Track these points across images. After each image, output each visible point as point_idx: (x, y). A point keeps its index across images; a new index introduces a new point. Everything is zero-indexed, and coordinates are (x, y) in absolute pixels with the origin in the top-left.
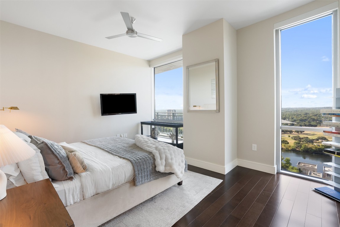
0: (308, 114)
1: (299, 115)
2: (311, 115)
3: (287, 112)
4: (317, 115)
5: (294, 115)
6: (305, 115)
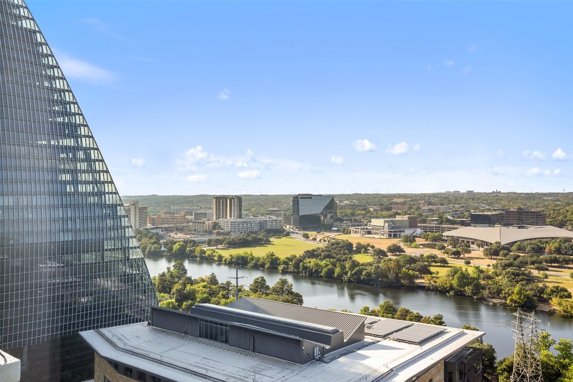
3: (568, 204)
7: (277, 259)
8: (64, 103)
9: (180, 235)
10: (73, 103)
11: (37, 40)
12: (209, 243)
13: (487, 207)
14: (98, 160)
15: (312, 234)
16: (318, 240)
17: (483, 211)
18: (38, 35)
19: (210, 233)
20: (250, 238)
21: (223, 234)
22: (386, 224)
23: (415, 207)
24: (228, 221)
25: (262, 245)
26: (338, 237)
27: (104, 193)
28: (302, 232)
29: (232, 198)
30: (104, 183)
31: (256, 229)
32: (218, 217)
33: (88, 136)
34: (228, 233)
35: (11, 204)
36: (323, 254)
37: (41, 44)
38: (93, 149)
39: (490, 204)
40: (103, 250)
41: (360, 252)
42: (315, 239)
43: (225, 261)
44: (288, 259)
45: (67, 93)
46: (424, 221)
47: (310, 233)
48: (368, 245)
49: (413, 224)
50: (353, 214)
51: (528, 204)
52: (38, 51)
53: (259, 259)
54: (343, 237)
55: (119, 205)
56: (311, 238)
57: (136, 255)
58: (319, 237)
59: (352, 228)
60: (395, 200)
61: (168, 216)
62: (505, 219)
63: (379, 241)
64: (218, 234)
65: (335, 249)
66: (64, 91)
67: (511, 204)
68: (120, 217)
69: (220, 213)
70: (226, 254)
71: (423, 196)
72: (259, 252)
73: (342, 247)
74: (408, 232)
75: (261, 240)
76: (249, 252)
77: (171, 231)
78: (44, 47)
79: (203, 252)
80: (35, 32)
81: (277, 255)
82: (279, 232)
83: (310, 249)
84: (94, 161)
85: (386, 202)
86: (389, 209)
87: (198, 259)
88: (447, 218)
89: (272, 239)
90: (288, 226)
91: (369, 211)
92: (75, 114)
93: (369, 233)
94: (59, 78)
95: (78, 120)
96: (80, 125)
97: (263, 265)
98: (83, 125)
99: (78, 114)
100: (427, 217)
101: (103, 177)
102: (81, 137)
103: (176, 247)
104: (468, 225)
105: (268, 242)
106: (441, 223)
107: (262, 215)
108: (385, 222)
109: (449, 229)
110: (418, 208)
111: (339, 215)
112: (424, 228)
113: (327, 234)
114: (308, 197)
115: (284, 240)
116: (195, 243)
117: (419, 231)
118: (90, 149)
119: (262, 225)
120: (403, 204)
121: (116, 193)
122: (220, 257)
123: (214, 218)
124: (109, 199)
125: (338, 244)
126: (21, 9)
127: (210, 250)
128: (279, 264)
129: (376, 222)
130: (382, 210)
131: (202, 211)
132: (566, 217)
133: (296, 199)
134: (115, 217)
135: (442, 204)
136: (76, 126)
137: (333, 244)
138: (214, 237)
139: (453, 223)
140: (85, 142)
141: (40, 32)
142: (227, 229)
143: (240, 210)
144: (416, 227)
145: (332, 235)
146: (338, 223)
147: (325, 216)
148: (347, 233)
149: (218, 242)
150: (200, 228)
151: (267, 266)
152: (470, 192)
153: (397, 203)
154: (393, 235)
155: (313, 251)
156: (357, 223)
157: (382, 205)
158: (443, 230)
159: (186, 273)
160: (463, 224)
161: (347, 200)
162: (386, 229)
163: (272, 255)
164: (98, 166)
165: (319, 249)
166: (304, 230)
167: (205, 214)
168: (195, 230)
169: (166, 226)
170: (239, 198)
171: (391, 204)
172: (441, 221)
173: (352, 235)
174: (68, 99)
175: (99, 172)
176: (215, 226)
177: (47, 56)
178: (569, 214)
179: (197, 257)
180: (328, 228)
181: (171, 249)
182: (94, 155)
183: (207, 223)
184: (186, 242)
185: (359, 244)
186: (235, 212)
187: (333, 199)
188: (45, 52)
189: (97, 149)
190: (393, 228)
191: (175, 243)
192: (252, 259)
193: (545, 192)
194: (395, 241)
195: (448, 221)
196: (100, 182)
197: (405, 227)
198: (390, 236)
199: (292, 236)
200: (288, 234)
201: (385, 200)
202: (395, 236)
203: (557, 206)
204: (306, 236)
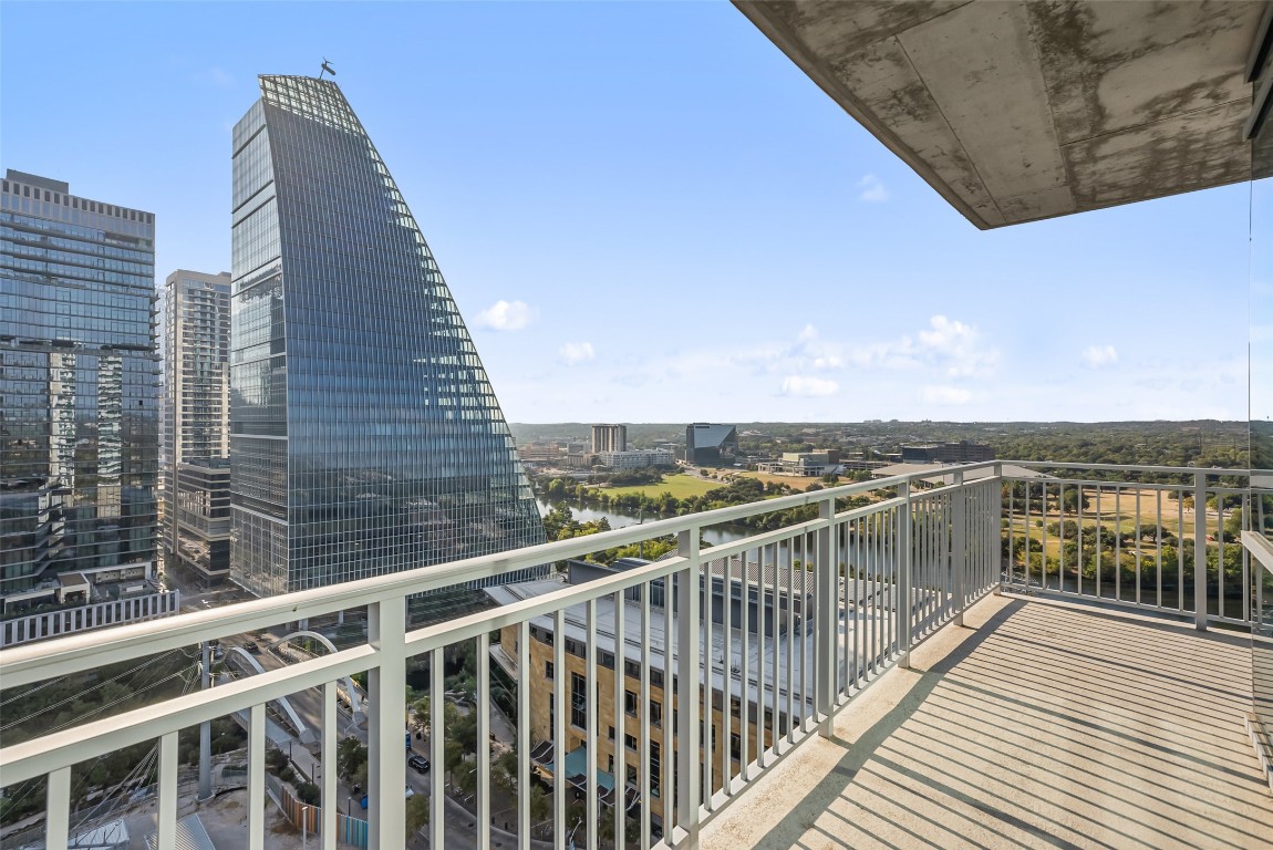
0: (1092, 444)
1: (1062, 448)
2: (1101, 450)
3: (1017, 436)
4: (1121, 448)
5: (1045, 448)
6: (1083, 450)
7: (675, 501)
8: (445, 313)
9: (553, 471)
10: (454, 313)
11: (415, 241)
12: (591, 480)
13: (918, 440)
14: (483, 382)
15: (711, 470)
16: (719, 477)
17: (915, 444)
18: (417, 234)
19: (589, 468)
20: (638, 475)
21: (604, 470)
22: (802, 460)
23: (831, 439)
24: (610, 454)
25: (652, 483)
26: (742, 475)
27: (490, 421)
28: (699, 469)
29: (614, 427)
30: (489, 408)
31: (643, 464)
32: (598, 450)
33: (471, 353)
34: (610, 469)
35: (388, 433)
36: (730, 495)
37: (420, 245)
38: (477, 368)
39: (921, 436)
40: (489, 488)
41: (772, 494)
42: (715, 477)
43: (612, 502)
44: (687, 500)
45: (448, 302)
46: (846, 457)
47: (708, 469)
48: (782, 485)
49: (833, 459)
50: (757, 447)
51: (968, 436)
52: (417, 254)
53: (651, 501)
54: (749, 475)
55: (507, 435)
56: (711, 476)
57: (524, 496)
58: (720, 474)
59: (760, 464)
60: (805, 430)
61: (537, 447)
62: (945, 453)
63: (795, 480)
64: (599, 469)
65: (743, 489)
66: (445, 300)
67: (947, 435)
68: (508, 450)
69: (601, 443)
70: (613, 494)
71: (838, 426)
72: (652, 492)
73: (751, 487)
74: (828, 469)
75: (651, 477)
76: (640, 492)
77: (543, 466)
78: (423, 248)
79: (585, 491)
80: (413, 231)
81: (675, 495)
82: (671, 469)
83: (713, 489)
84: (479, 382)
85: (794, 433)
86: (800, 441)
87: (579, 499)
88: (873, 453)
89: (664, 476)
90: (680, 462)
91: (776, 444)
92: (456, 327)
93: (781, 470)
94: (439, 284)
95: (461, 334)
96: (462, 340)
97: (658, 508)
98: (466, 340)
99: (460, 327)
100: (848, 451)
101: (489, 402)
102: (464, 353)
103: (552, 484)
104: (900, 461)
105: (660, 480)
106: (867, 459)
107: (648, 447)
108: (800, 457)
109: (878, 467)
110: (835, 441)
111: (741, 449)
112: (846, 464)
113: (728, 471)
114: (705, 426)
115: (678, 477)
116: (574, 481)
117: (841, 468)
118: (473, 368)
119: (650, 458)
120: (817, 434)
121: (503, 421)
122: (606, 498)
123: (593, 451)
124: (496, 429)
125: (746, 483)
126: (399, 206)
127: (592, 488)
128: (677, 507)
129: (788, 457)
130: (791, 442)
131: (578, 442)
132: (1017, 452)
133: (691, 428)
134: (502, 449)
135: (863, 436)
136: (459, 341)
137: (739, 484)
138: (595, 473)
139: (881, 458)
140: (469, 361)
141: (418, 231)
142: (609, 463)
143: (625, 442)
144: (838, 463)
145: (737, 472)
146: (740, 458)
147: (724, 450)
148: (753, 470)
149: (601, 479)
150: (575, 461)
151: (663, 508)
152: (894, 422)
153: (808, 435)
154: (810, 472)
155: (717, 491)
156: (764, 458)
157: (790, 436)
158: (871, 467)
159: (570, 516)
160: (894, 460)
161: (747, 430)
162: (802, 466)
163: (669, 495)
164: (483, 389)
165: (724, 488)
166: (701, 465)
167: (582, 446)
168: (571, 465)
169: (537, 459)
170: (623, 427)
171: (802, 434)
172: (867, 455)
173: (760, 472)
174: (449, 310)
175: (484, 395)
176: (595, 460)
177: (426, 259)
178: (1021, 448)
179: (577, 497)
180: (730, 464)
181: (547, 487)
182: (478, 375)
183: (585, 456)
184: (563, 479)
185: (770, 484)
186: (619, 444)
187: (734, 429)
188: (424, 254)
189: (482, 368)
190: (809, 464)
191: (552, 480)
192: (645, 500)
193: (985, 421)
194: (813, 480)
195: (875, 456)
196: (485, 408)
197: (825, 463)
198: (806, 473)
199: (687, 473)
200: (682, 470)
201: (793, 430)
202: (813, 474)
203: (1004, 438)
204: (704, 473)
